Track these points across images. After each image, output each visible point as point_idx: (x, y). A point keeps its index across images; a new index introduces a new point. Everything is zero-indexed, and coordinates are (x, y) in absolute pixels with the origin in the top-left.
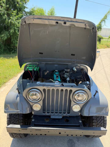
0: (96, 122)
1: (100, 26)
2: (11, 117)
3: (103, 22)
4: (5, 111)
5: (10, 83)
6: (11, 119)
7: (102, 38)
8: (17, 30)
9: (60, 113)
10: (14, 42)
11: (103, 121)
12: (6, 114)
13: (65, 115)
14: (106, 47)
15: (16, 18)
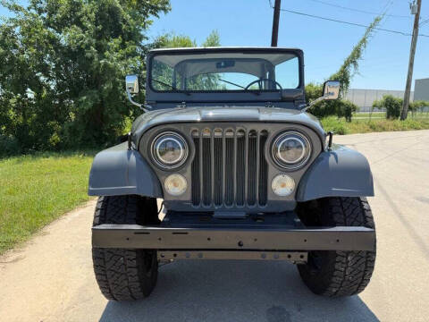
1: (344, 76)
3: (352, 65)
7: (354, 109)
8: (120, 84)
14: (368, 130)
15: (120, 56)
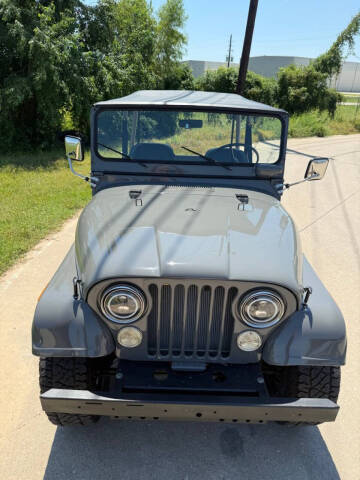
0: (308, 381)
1: (334, 58)
2: (51, 366)
3: (346, 43)
4: (35, 348)
5: (40, 252)
6: (51, 370)
7: (341, 99)
8: (57, 73)
9: (201, 354)
10: (46, 113)
11: (327, 379)
12: (37, 359)
13: (214, 359)
14: (352, 131)
15: (53, 33)
